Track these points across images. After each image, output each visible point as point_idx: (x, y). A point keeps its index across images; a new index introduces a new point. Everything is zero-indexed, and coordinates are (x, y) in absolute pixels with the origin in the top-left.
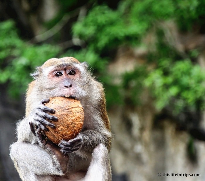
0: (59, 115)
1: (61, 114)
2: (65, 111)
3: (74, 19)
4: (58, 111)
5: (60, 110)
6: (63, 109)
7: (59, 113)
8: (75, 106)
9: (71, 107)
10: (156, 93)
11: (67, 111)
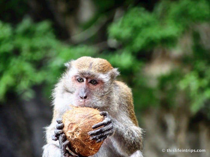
0: (86, 123)
1: (88, 121)
2: (90, 118)
3: (110, 21)
4: (84, 119)
5: (86, 118)
6: (88, 117)
7: (86, 121)
8: (96, 113)
9: (94, 114)
10: (192, 94)
11: (92, 118)
